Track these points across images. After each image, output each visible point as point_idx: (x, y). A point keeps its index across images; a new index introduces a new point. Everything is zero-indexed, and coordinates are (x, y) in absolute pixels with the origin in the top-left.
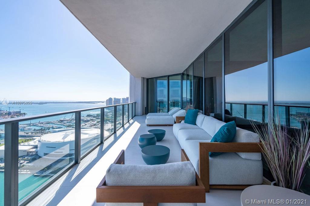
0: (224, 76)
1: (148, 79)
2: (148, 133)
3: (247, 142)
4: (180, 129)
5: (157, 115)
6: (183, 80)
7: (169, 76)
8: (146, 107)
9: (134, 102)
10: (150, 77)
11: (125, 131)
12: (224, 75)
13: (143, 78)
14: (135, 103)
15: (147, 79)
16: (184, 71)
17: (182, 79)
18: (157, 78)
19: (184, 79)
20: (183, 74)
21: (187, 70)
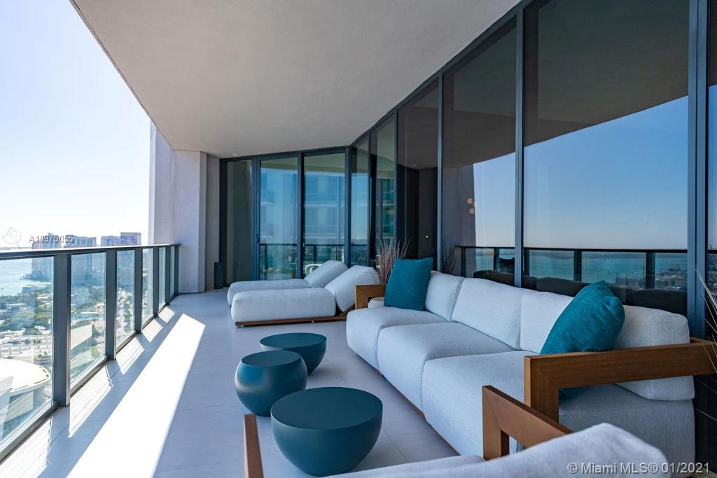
0: (523, 149)
1: (224, 162)
2: (263, 348)
3: (660, 344)
4: (383, 327)
5: (273, 288)
6: (352, 174)
7: (303, 154)
8: (217, 261)
9: (173, 243)
10: (235, 155)
11: (151, 349)
12: (524, 146)
13: (208, 155)
14: (177, 246)
15: (221, 160)
16: (359, 140)
17: (352, 169)
18: (259, 160)
19: (355, 171)
20: (352, 150)
21: (371, 135)
